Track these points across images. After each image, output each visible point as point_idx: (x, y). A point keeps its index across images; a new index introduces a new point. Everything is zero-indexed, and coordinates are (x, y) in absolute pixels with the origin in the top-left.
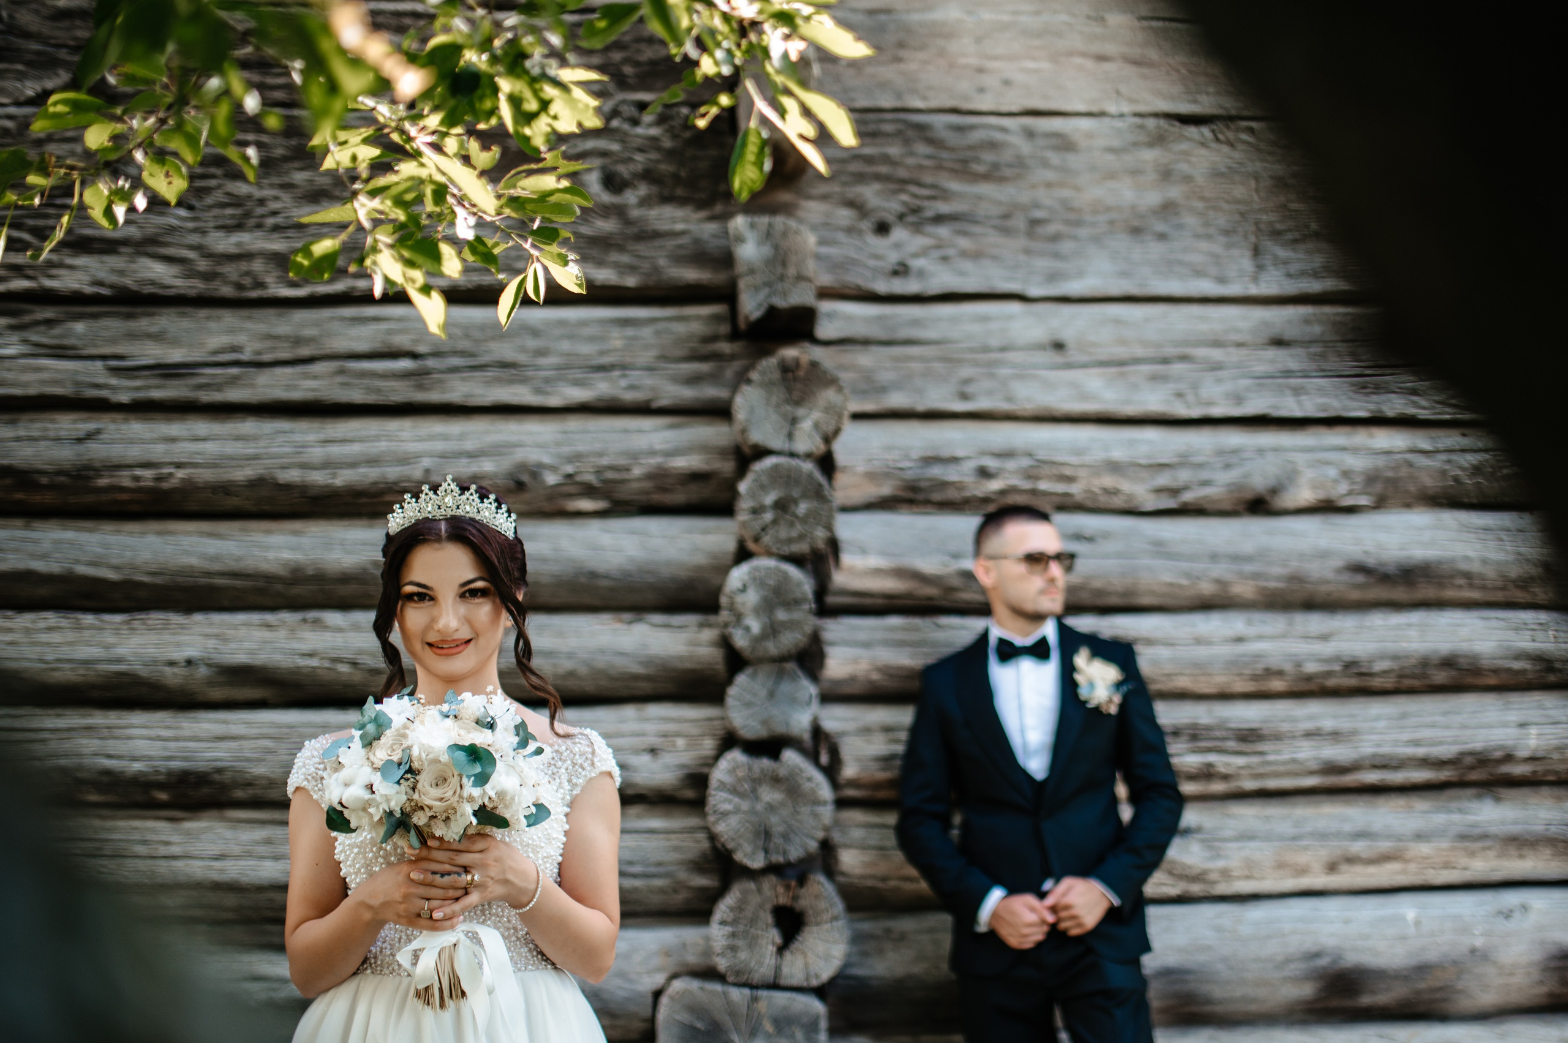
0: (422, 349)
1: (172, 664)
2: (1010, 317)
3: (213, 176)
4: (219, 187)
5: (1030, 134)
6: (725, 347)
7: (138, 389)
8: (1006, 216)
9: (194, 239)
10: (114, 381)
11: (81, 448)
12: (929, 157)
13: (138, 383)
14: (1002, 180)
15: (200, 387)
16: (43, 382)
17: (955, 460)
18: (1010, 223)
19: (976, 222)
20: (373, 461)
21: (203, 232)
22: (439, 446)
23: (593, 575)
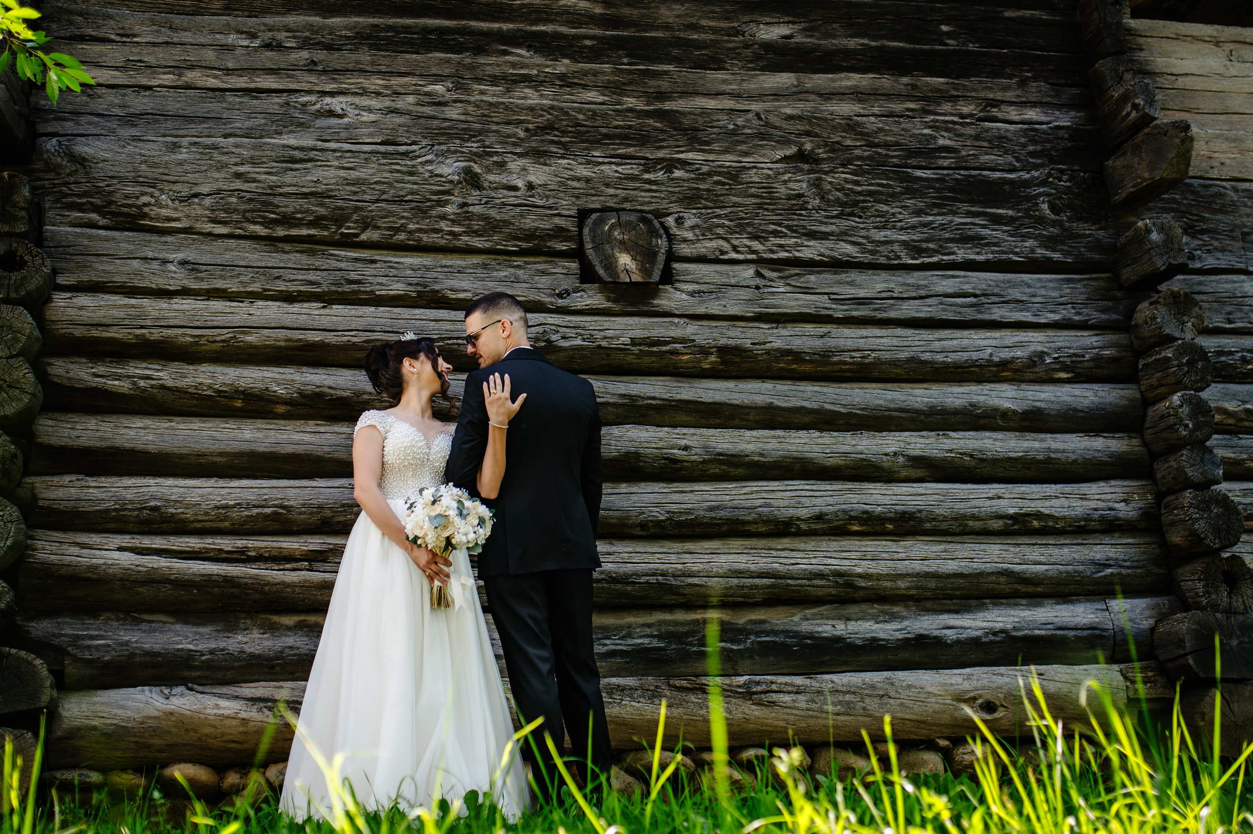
0: (978, 292)
1: (886, 455)
2: (1243, 281)
3: (869, 201)
4: (873, 206)
5: (1236, 190)
6: (1119, 294)
7: (846, 310)
8: (1232, 231)
9: (864, 233)
10: (834, 306)
11: (824, 340)
12: (1193, 200)
13: (846, 307)
14: (1226, 213)
15: (876, 310)
16: (799, 306)
17: (1231, 353)
18: (1234, 234)
19: (1219, 233)
20: (964, 350)
21: (868, 230)
22: (995, 343)
23: (1076, 410)
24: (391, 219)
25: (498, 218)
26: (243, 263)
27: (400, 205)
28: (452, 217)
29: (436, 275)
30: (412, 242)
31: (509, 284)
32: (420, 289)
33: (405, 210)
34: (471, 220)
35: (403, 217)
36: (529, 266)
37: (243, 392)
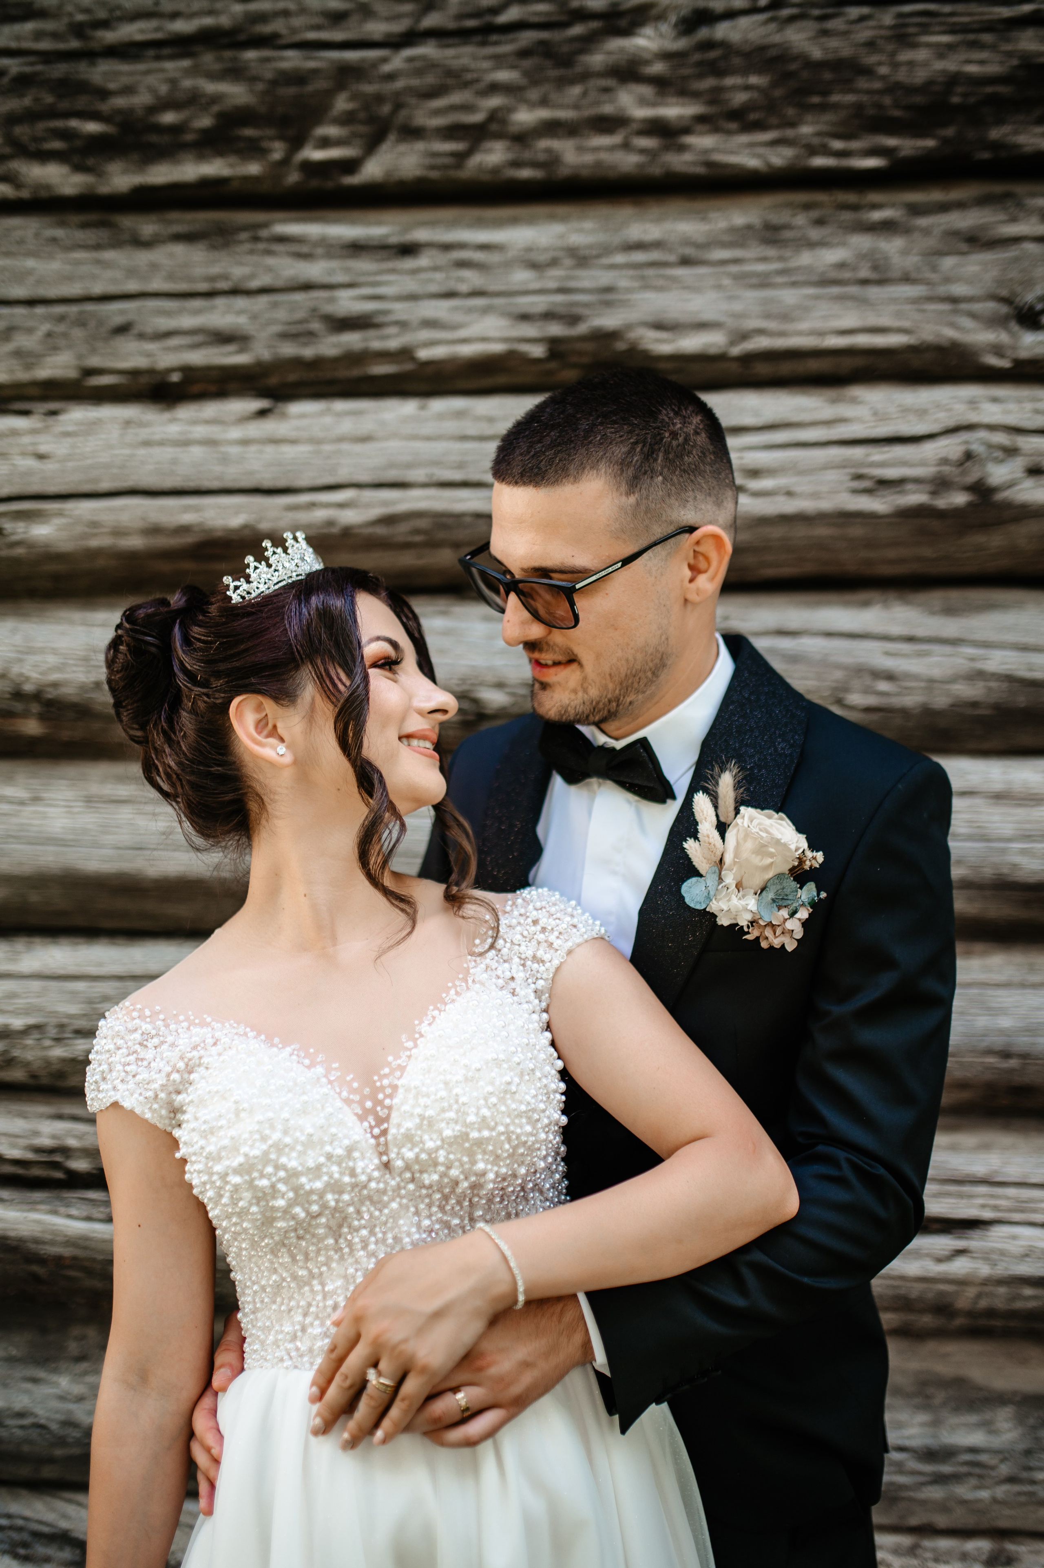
24: (456, 98)
25: (816, 53)
26: (19, 292)
27: (484, 44)
28: (658, 68)
29: (604, 278)
30: (526, 173)
31: (853, 290)
32: (556, 330)
33: (499, 61)
34: (720, 73)
35: (494, 88)
36: (923, 222)
37: (37, 696)
